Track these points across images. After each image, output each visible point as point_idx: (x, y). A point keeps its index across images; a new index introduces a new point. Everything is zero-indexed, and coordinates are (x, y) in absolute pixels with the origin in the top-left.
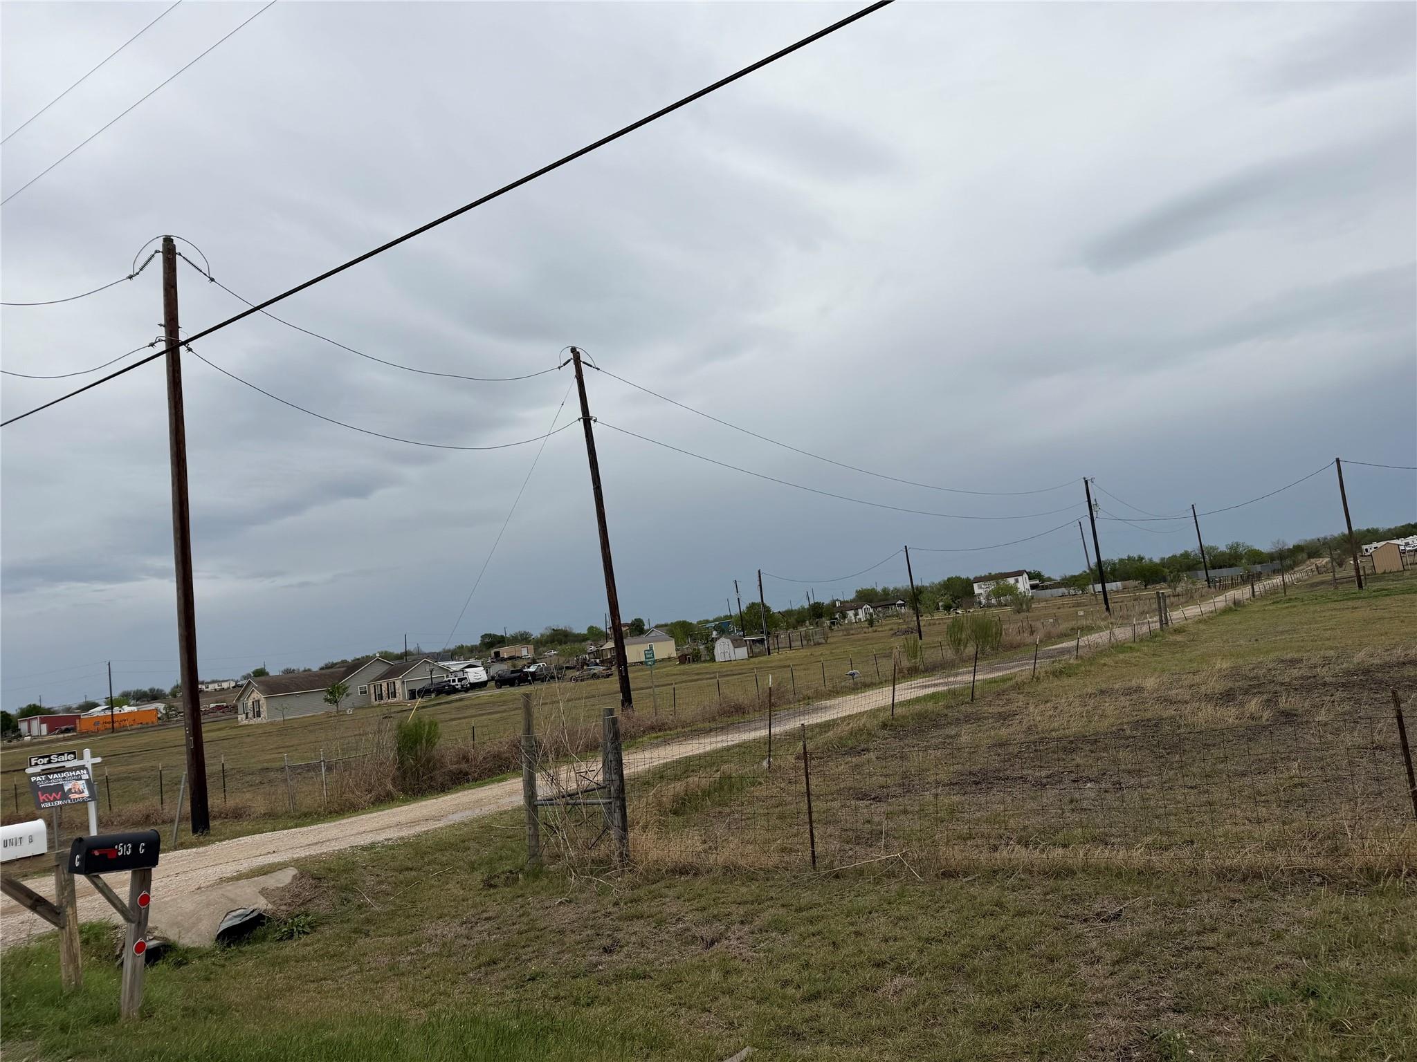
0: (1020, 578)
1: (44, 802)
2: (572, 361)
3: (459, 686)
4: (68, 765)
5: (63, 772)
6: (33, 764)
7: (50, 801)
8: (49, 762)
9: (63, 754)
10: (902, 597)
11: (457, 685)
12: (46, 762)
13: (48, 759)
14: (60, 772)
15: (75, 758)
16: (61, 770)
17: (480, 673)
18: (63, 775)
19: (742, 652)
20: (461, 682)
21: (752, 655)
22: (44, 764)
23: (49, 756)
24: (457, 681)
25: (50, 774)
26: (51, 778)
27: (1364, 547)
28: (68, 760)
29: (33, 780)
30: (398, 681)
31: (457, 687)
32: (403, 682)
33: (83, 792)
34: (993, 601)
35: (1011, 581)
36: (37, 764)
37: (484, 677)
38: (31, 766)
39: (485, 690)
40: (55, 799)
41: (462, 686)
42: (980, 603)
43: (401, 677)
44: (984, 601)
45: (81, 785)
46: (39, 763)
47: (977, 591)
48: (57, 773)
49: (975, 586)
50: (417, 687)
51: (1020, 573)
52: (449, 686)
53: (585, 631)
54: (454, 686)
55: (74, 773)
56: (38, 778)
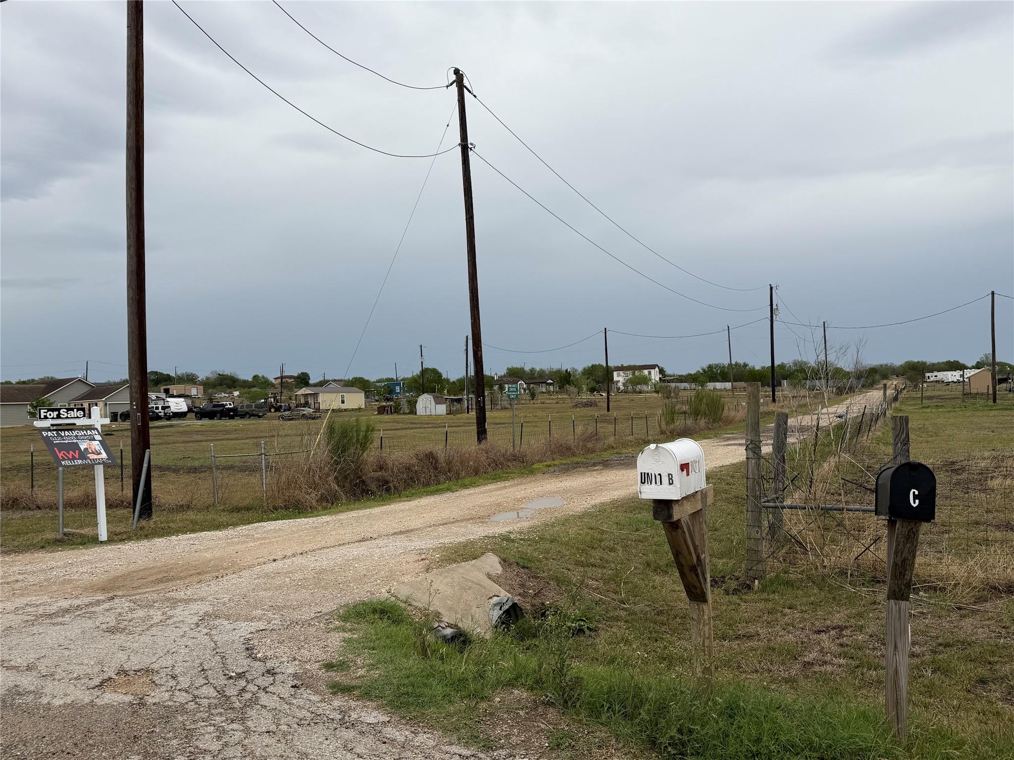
0: (652, 371)
1: (64, 459)
2: (455, 84)
3: (162, 414)
4: (79, 422)
5: (75, 430)
6: (42, 417)
7: (69, 459)
8: (58, 417)
9: (72, 409)
10: (552, 378)
11: (160, 412)
12: (55, 417)
13: (57, 413)
14: (71, 430)
15: (84, 416)
16: (71, 427)
17: (181, 404)
18: (75, 433)
19: (442, 409)
20: (164, 410)
21: (450, 413)
22: (53, 418)
23: (59, 410)
24: (160, 408)
25: (61, 430)
26: (63, 435)
27: (927, 375)
28: (78, 417)
29: (44, 435)
30: (101, 402)
31: (160, 414)
32: (106, 404)
33: (100, 453)
34: (630, 388)
35: (646, 372)
36: (46, 417)
37: (185, 409)
38: (40, 418)
39: (184, 420)
40: (74, 458)
41: (165, 414)
42: (618, 389)
43: (104, 399)
44: (622, 388)
45: (96, 445)
46: (48, 416)
47: (616, 378)
48: (68, 430)
49: (615, 374)
50: (120, 411)
51: (653, 367)
52: (153, 412)
53: (250, 378)
54: (157, 413)
55: (85, 432)
56: (50, 434)
